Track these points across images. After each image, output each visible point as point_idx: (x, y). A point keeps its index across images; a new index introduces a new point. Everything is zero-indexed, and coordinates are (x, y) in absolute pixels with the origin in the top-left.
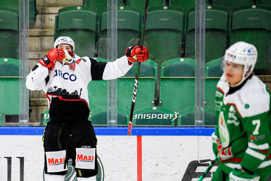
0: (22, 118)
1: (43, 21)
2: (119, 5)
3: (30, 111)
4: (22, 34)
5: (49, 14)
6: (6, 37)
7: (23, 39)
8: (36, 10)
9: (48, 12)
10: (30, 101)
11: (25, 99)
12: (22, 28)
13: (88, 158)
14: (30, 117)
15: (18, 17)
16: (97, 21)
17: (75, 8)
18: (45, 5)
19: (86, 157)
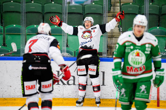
0: (104, 54)
1: (114, 9)
2: (150, 3)
3: (108, 50)
4: (105, 15)
5: (117, 6)
6: (97, 17)
7: (105, 18)
8: (111, 5)
9: (116, 5)
10: (108, 46)
11: (105, 45)
12: (105, 13)
13: (93, 70)
14: (107, 53)
15: (103, 8)
16: (139, 10)
17: (129, 3)
18: (115, 2)
19: (92, 69)
